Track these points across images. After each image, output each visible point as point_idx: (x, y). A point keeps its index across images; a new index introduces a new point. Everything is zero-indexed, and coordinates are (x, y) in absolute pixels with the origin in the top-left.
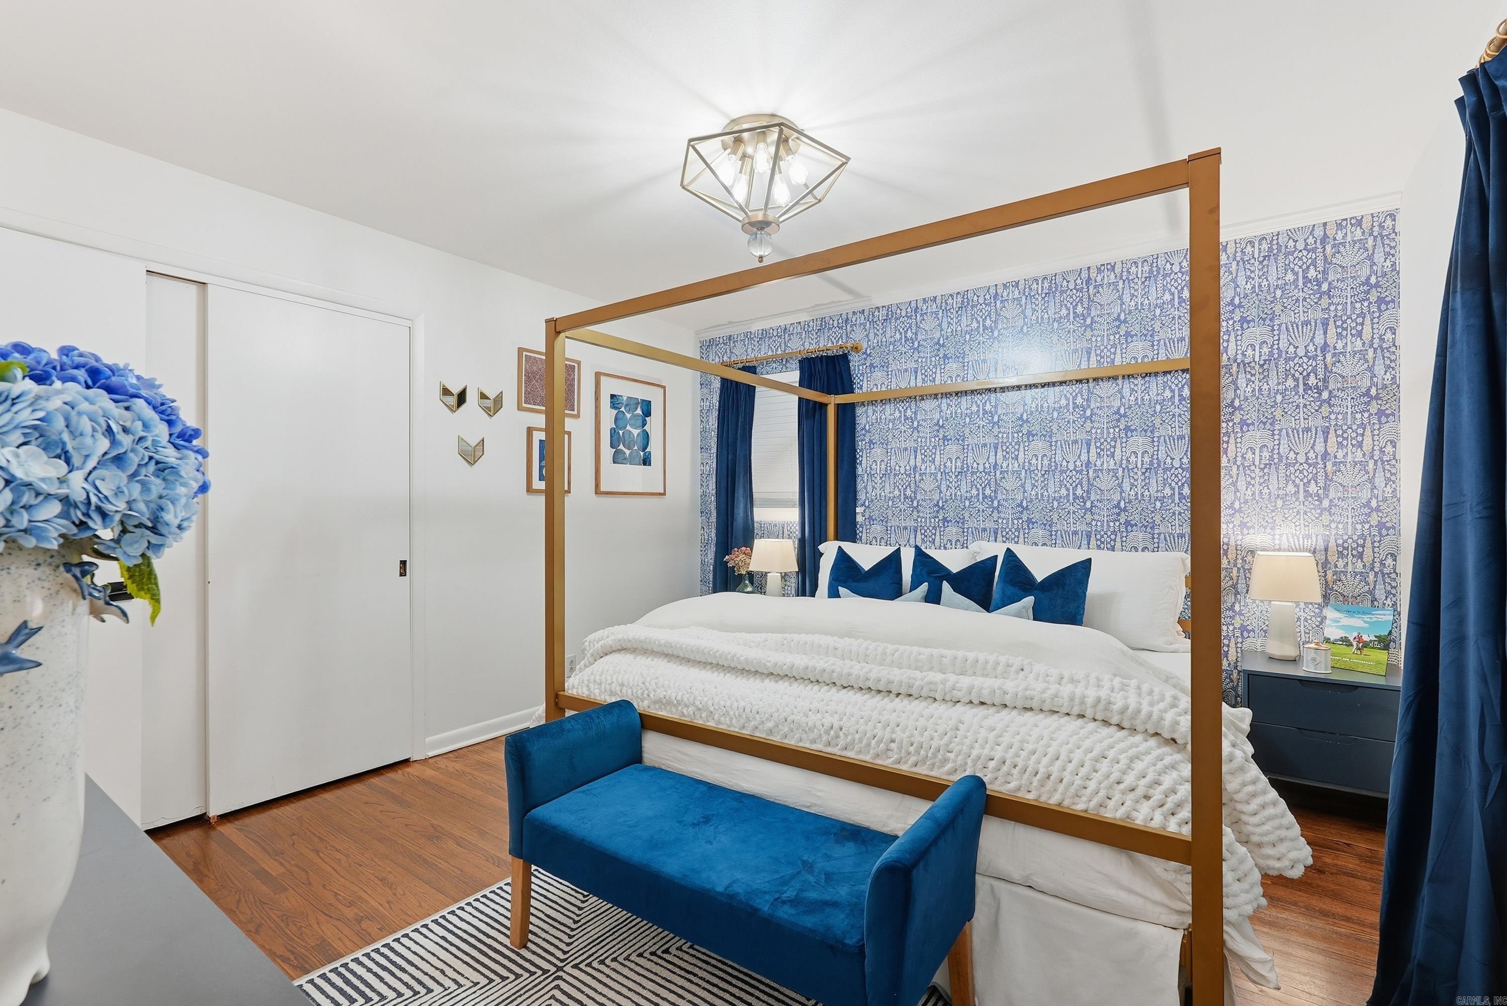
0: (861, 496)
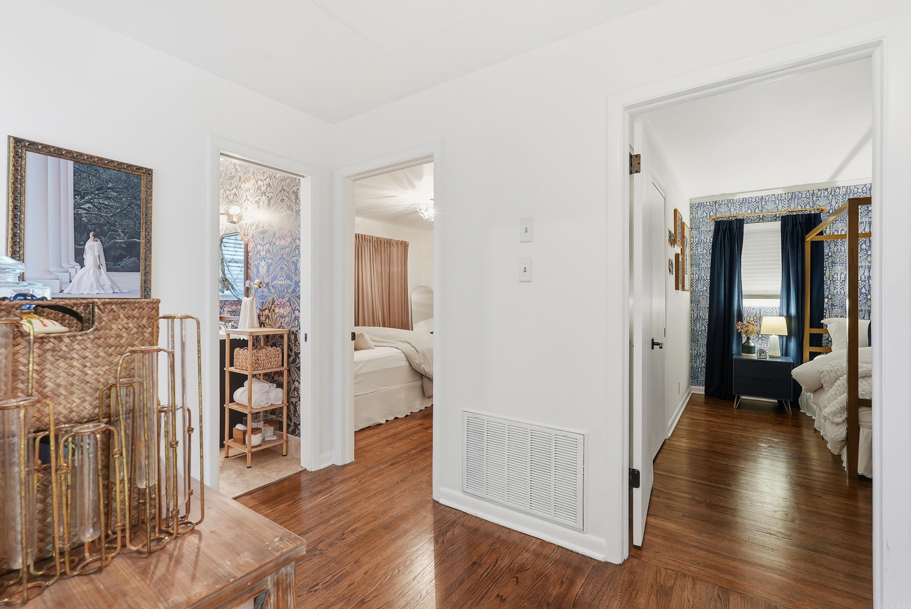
0: (826, 293)
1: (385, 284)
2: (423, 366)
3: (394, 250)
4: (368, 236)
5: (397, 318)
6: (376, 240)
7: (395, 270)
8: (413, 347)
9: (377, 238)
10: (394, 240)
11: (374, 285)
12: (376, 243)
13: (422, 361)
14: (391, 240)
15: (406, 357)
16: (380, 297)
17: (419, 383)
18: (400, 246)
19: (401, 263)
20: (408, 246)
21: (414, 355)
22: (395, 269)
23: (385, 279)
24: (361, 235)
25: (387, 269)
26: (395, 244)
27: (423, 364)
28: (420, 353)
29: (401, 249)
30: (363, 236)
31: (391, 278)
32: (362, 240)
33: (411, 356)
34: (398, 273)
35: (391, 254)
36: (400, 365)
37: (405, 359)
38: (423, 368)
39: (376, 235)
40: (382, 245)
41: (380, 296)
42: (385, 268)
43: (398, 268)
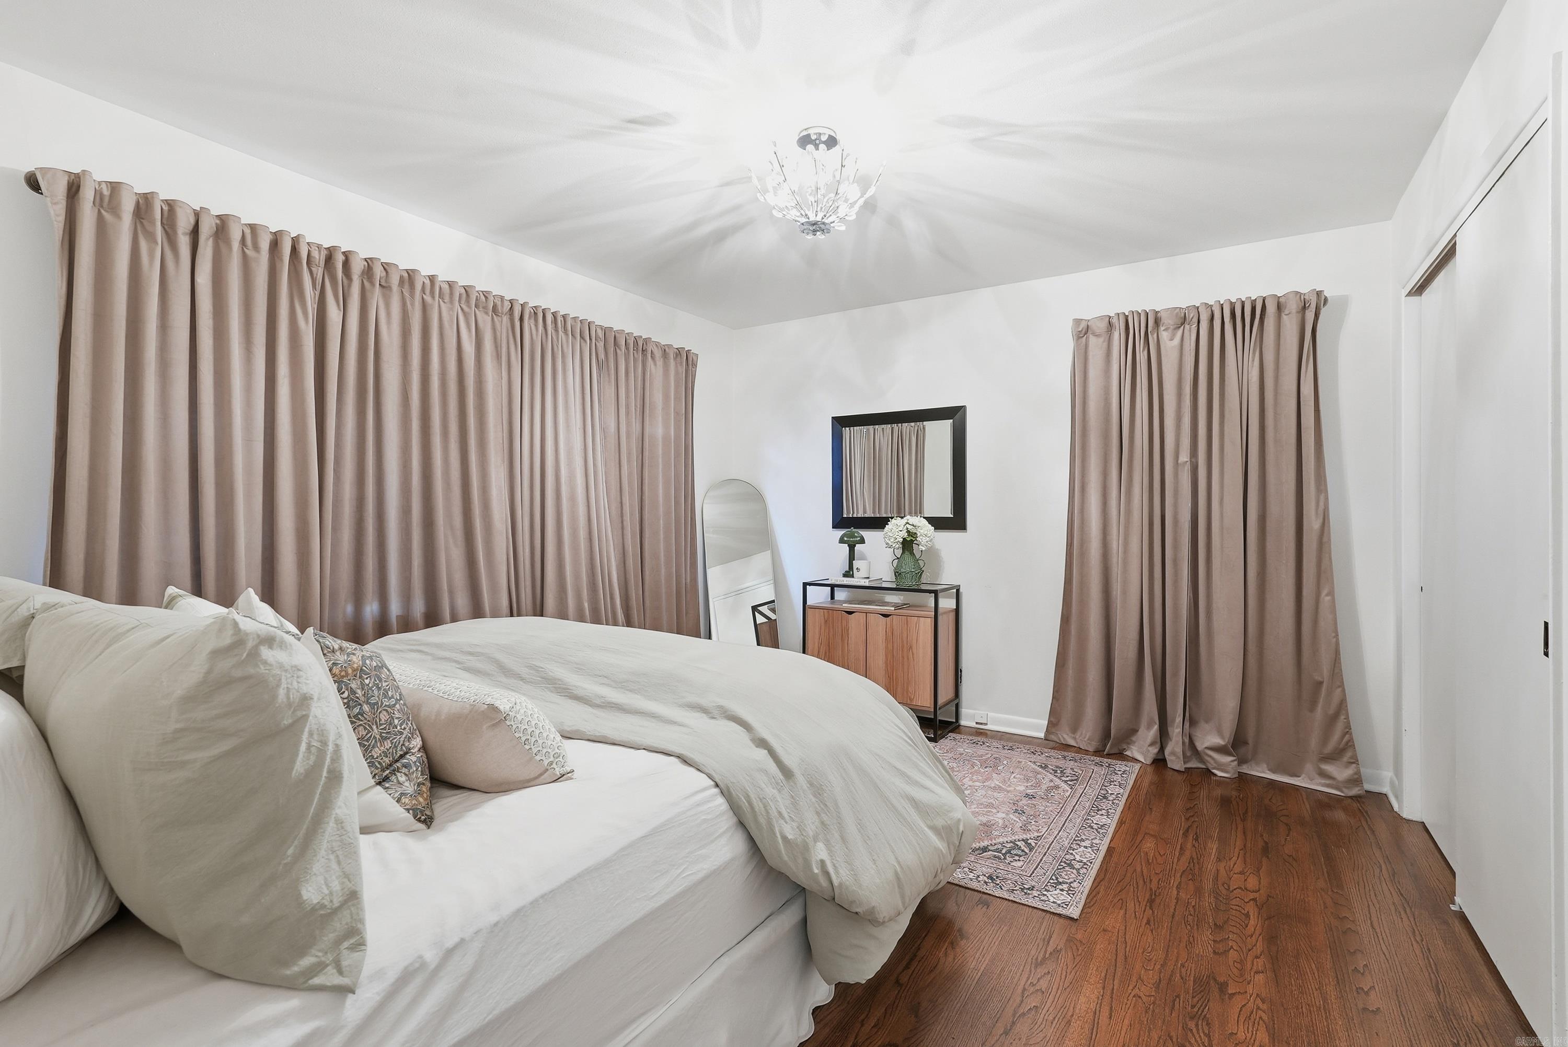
1: (629, 469)
2: (820, 852)
3: (656, 370)
4: (575, 318)
5: (663, 571)
6: (601, 334)
7: (660, 431)
8: (762, 743)
9: (606, 330)
10: (657, 344)
11: (595, 472)
12: (601, 345)
13: (812, 825)
14: (647, 341)
15: (734, 807)
16: (613, 508)
17: (789, 919)
18: (672, 363)
19: (677, 413)
20: (695, 365)
21: (770, 791)
22: (658, 429)
23: (629, 454)
24: (554, 315)
25: (636, 428)
26: (658, 354)
27: (816, 839)
28: (801, 779)
29: (677, 373)
30: (560, 319)
31: (646, 454)
32: (556, 330)
33: (758, 806)
34: (666, 438)
35: (647, 384)
36: (705, 867)
37: (727, 821)
38: (822, 862)
39: (601, 319)
40: (621, 353)
41: (615, 505)
42: (628, 424)
43: (666, 426)
